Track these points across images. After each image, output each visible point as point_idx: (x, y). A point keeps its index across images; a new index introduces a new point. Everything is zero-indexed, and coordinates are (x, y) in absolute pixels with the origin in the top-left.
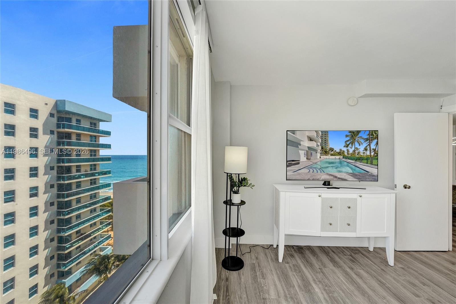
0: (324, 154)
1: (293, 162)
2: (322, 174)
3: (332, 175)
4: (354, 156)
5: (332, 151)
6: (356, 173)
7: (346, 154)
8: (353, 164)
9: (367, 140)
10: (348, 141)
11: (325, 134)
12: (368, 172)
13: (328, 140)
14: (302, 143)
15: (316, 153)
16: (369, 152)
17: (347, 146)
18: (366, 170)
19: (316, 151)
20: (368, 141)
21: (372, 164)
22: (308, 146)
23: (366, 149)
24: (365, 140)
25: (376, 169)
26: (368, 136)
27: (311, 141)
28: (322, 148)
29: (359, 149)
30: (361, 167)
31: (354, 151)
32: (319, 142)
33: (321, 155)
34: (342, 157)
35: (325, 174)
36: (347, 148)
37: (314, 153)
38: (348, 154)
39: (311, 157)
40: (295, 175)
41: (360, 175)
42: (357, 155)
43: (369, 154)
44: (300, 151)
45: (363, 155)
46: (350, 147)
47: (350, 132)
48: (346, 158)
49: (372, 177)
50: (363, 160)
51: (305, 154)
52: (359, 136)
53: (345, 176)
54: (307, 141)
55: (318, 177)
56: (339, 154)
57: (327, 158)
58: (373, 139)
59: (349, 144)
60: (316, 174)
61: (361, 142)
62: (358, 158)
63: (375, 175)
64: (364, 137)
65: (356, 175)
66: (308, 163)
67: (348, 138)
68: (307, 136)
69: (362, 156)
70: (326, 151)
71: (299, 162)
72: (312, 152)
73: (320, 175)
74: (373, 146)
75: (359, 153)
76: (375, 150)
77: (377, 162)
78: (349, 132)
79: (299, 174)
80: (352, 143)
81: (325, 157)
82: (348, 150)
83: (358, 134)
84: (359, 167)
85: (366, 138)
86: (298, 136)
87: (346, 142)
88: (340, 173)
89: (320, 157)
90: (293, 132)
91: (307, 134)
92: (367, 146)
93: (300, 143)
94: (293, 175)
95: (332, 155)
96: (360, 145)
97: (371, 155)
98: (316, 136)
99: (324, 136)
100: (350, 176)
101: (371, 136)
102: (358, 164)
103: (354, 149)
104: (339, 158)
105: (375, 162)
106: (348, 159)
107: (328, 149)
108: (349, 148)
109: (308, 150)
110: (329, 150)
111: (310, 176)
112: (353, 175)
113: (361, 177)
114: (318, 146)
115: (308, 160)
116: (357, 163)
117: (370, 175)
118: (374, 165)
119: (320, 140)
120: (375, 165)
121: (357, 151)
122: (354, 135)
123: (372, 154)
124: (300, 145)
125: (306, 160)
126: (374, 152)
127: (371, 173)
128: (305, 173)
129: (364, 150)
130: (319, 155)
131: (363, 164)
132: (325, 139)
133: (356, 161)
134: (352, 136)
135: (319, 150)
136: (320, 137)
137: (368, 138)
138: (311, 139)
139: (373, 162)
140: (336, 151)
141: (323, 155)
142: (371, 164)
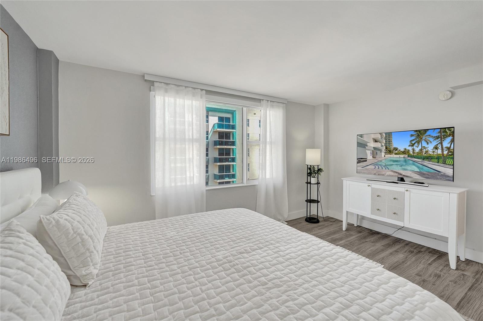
0: (389, 153)
1: (362, 160)
2: (387, 171)
3: (397, 172)
4: (421, 155)
5: (396, 151)
6: (424, 172)
7: (411, 153)
8: (420, 163)
9: (437, 138)
10: (413, 140)
11: (389, 135)
12: (440, 172)
13: (392, 140)
14: (368, 144)
15: (381, 152)
16: (441, 151)
17: (413, 145)
18: (437, 170)
19: (381, 151)
20: (440, 139)
21: (445, 164)
22: (374, 146)
23: (436, 148)
24: (435, 138)
25: (451, 169)
26: (439, 133)
27: (376, 143)
28: (386, 148)
29: (427, 148)
30: (430, 166)
31: (421, 150)
32: (383, 143)
33: (385, 154)
34: (407, 155)
35: (389, 171)
36: (413, 148)
37: (378, 152)
38: (414, 153)
39: (377, 156)
40: (363, 170)
41: (429, 174)
42: (425, 154)
43: (441, 153)
44: (367, 151)
45: (433, 154)
46: (416, 147)
47: (416, 131)
48: (411, 157)
49: (444, 178)
50: (432, 159)
51: (371, 153)
52: (427, 134)
53: (411, 174)
54: (373, 142)
55: (383, 173)
56: (404, 153)
57: (391, 157)
58: (446, 137)
59: (415, 143)
60: (381, 171)
61: (429, 140)
62: (426, 157)
63: (449, 175)
64: (433, 136)
65: (424, 174)
66: (374, 161)
67: (413, 138)
68: (373, 138)
69: (430, 154)
70: (390, 151)
71: (366, 160)
72: (377, 151)
73: (385, 171)
74: (446, 144)
75: (427, 151)
76: (448, 149)
77: (452, 162)
78: (414, 132)
79: (367, 169)
80: (418, 143)
81: (389, 156)
82: (413, 149)
83: (425, 133)
84: (428, 166)
85: (436, 136)
86: (365, 139)
87: (411, 141)
88: (405, 171)
89: (385, 156)
90: (361, 136)
91: (373, 136)
92: (437, 145)
93: (367, 144)
94: (362, 170)
95: (396, 154)
96: (428, 144)
97: (443, 154)
98: (380, 138)
99: (387, 137)
100: (417, 175)
101: (444, 133)
102: (426, 163)
103: (421, 148)
104: (404, 157)
105: (449, 161)
106: (414, 157)
107: (392, 148)
108: (414, 147)
109: (373, 149)
110: (393, 150)
111: (376, 171)
112: (421, 174)
113: (431, 177)
114: (382, 146)
115: (374, 158)
116: (424, 162)
117: (442, 175)
118: (448, 164)
119: (384, 141)
120: (450, 165)
121: (425, 150)
122: (420, 134)
123: (445, 153)
124: (367, 146)
125: (372, 158)
126: (447, 151)
127: (444, 174)
128: (371, 169)
129: (433, 149)
130: (383, 154)
131: (433, 163)
132: (389, 139)
133: (423, 160)
134: (418, 135)
135: (384, 150)
136: (384, 138)
137: (439, 136)
138: (376, 141)
139: (446, 162)
140: (400, 150)
141: (387, 154)
142: (443, 163)
